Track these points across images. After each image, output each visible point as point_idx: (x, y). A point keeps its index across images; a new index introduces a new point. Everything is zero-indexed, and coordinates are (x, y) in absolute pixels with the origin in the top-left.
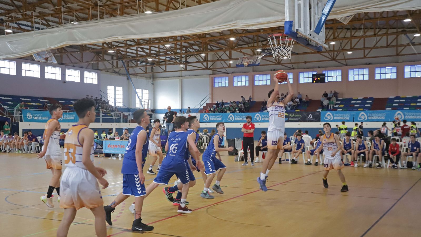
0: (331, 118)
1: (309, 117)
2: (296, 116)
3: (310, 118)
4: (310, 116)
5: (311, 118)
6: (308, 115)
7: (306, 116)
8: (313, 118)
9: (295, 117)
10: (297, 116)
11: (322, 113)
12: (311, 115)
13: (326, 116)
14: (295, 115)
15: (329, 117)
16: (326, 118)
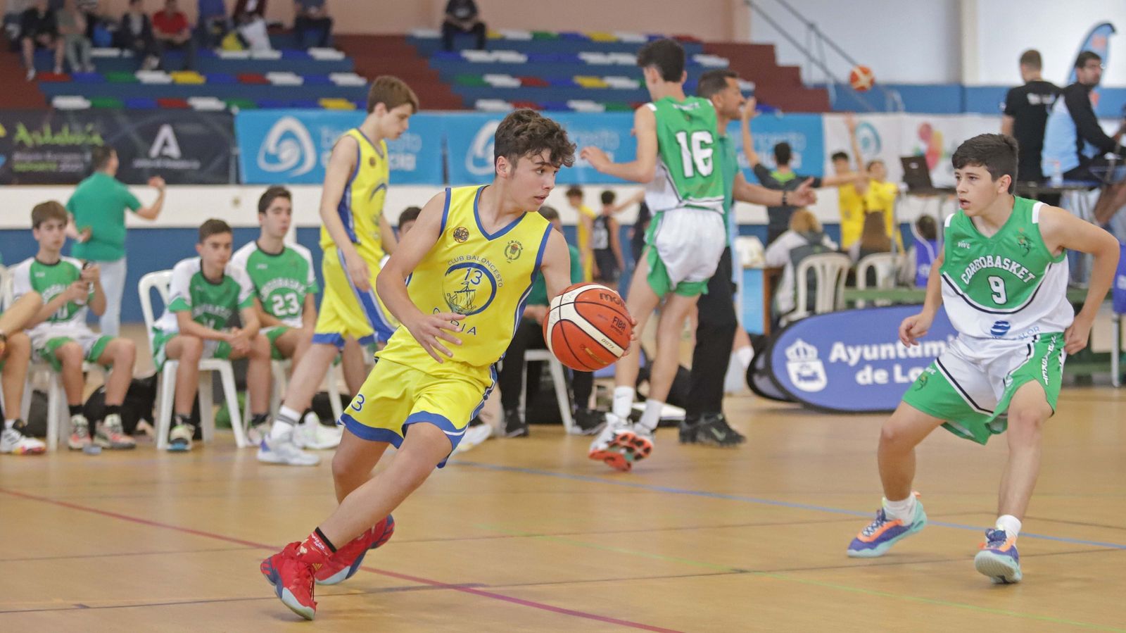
0: (302, 160)
1: (155, 151)
2: (64, 138)
3: (162, 156)
4: (165, 144)
5: (169, 157)
6: (150, 135)
7: (136, 138)
8: (185, 155)
9: (56, 149)
10: (78, 139)
11: (245, 118)
12: (166, 132)
13: (271, 143)
14: (56, 130)
15: (288, 154)
16: (273, 159)
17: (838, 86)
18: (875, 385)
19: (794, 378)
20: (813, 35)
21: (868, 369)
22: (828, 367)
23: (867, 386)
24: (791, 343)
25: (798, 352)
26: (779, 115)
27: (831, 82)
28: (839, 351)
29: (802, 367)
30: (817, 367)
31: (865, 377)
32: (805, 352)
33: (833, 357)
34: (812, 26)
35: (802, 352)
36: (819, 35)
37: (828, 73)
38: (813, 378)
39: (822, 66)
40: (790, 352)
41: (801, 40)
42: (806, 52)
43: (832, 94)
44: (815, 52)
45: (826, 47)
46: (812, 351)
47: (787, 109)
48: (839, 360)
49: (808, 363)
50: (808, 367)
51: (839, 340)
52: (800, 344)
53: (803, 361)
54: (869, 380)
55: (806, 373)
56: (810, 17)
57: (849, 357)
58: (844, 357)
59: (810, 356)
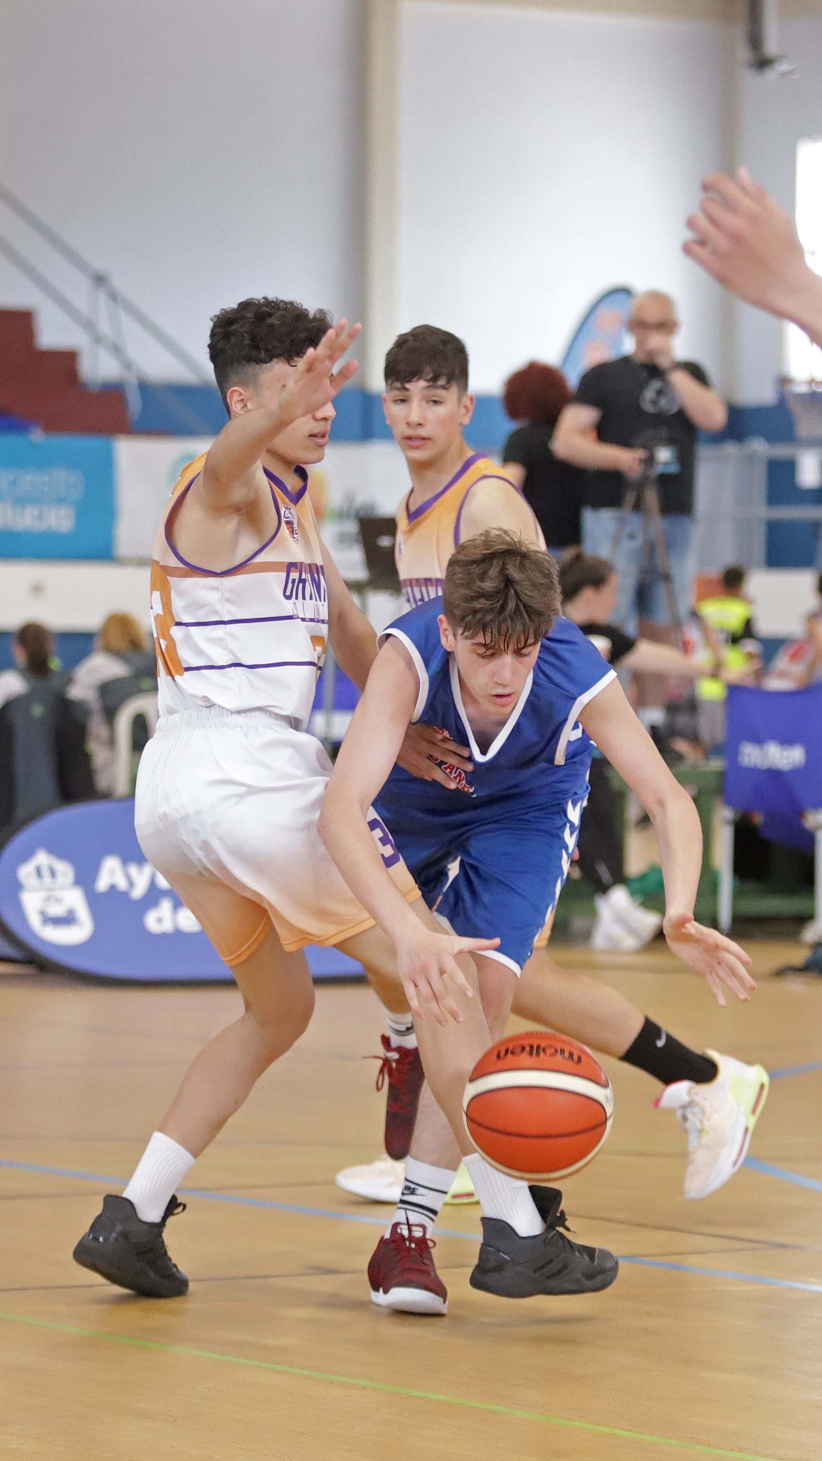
17: (144, 387)
18: (178, 934)
19: (35, 921)
20: (102, 296)
21: (166, 906)
22: (95, 900)
23: (164, 936)
24: (27, 856)
25: (39, 872)
26: (37, 436)
27: (132, 380)
28: (112, 872)
29: (48, 899)
30: (75, 899)
31: (160, 920)
32: (53, 874)
33: (102, 884)
34: (100, 280)
35: (46, 872)
36: (114, 297)
37: (128, 365)
38: (68, 920)
39: (117, 350)
40: (26, 872)
41: (81, 302)
42: (89, 325)
43: (135, 403)
44: (104, 326)
45: (123, 316)
46: (65, 871)
47: (52, 425)
48: (113, 888)
49: (58, 893)
50: (58, 900)
51: (110, 852)
52: (42, 858)
53: (49, 890)
54: (167, 926)
55: (56, 910)
56: (99, 265)
57: (131, 884)
58: (122, 884)
59: (60, 880)
